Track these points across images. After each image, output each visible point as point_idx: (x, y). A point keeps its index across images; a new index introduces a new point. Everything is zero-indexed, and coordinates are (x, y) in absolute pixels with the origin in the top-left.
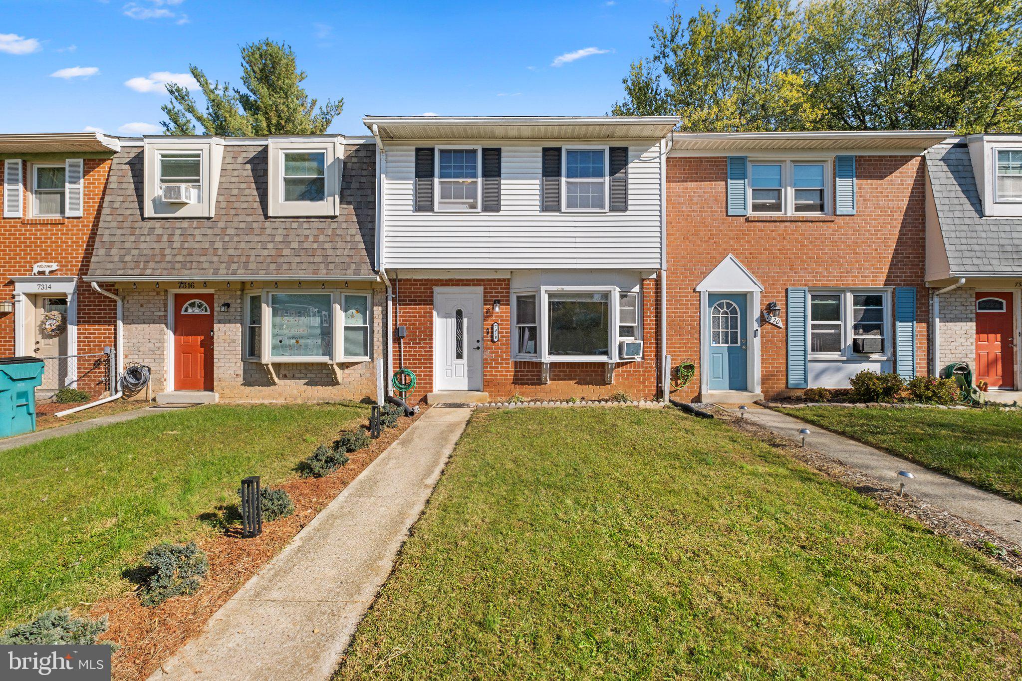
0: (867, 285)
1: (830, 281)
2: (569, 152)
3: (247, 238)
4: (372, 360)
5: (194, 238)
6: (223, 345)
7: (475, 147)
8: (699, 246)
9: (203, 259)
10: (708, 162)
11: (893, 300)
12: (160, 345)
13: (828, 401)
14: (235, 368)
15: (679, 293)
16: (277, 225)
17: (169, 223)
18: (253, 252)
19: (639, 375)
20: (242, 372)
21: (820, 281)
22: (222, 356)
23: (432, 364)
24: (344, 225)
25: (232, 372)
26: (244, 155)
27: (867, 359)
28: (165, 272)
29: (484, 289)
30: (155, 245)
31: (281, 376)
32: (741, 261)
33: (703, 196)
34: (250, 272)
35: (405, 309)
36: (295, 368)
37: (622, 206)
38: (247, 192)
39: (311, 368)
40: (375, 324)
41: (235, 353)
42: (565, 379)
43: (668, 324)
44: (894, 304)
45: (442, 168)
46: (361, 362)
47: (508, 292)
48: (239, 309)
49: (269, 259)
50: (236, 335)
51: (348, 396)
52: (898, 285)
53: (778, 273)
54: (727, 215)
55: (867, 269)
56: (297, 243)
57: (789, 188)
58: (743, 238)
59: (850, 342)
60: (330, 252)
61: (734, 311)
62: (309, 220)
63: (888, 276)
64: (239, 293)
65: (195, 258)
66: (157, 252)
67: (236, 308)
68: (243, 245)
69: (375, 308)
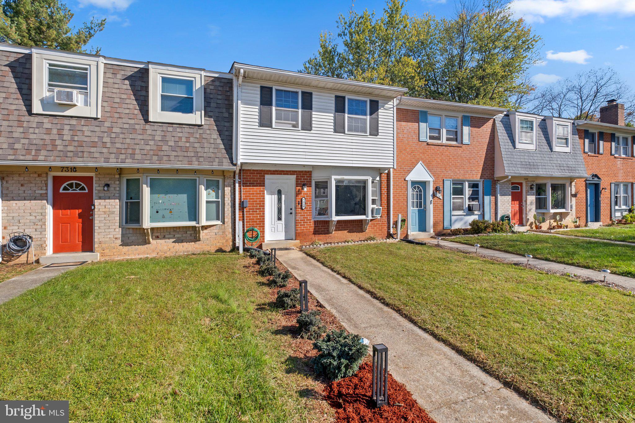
0: (474, 178)
1: (460, 176)
2: (349, 99)
3: (131, 136)
4: (224, 223)
5: (83, 133)
6: (103, 216)
7: (297, 90)
8: (407, 156)
9: (93, 150)
10: (411, 112)
11: (483, 186)
12: (41, 217)
13: (462, 234)
14: (114, 233)
15: (398, 181)
16: (155, 128)
17: (57, 120)
18: (137, 147)
19: (379, 226)
20: (120, 236)
21: (456, 176)
22: (103, 225)
23: (264, 224)
24: (208, 132)
25: (112, 236)
26: (123, 72)
27: (473, 214)
28: (57, 158)
29: (297, 177)
30: (45, 137)
31: (154, 237)
32: (425, 165)
33: (409, 130)
34: (136, 161)
35: (247, 189)
36: (165, 231)
37: (376, 133)
38: (128, 101)
39: (178, 230)
40: (226, 199)
41: (114, 221)
42: (342, 230)
43: (393, 198)
44: (483, 187)
45: (277, 100)
46: (216, 225)
47: (311, 179)
48: (118, 189)
49: (152, 153)
50: (115, 208)
51: (207, 248)
52: (485, 178)
53: (440, 171)
54: (419, 141)
55: (474, 171)
56: (173, 142)
57: (444, 129)
58: (426, 153)
59: (467, 206)
60: (199, 150)
61: (420, 191)
62: (182, 126)
63: (481, 175)
64: (117, 176)
65: (86, 149)
66: (48, 142)
67: (115, 188)
68: (128, 141)
69: (226, 188)
